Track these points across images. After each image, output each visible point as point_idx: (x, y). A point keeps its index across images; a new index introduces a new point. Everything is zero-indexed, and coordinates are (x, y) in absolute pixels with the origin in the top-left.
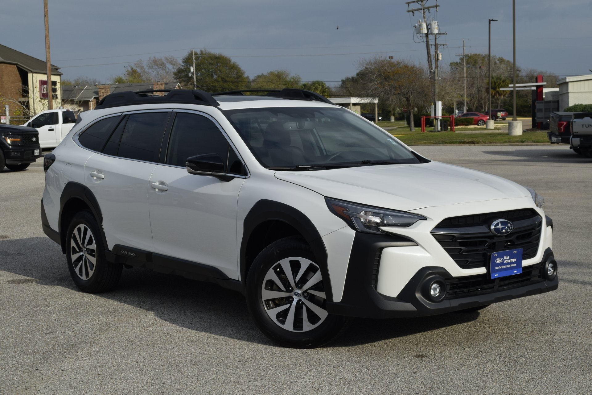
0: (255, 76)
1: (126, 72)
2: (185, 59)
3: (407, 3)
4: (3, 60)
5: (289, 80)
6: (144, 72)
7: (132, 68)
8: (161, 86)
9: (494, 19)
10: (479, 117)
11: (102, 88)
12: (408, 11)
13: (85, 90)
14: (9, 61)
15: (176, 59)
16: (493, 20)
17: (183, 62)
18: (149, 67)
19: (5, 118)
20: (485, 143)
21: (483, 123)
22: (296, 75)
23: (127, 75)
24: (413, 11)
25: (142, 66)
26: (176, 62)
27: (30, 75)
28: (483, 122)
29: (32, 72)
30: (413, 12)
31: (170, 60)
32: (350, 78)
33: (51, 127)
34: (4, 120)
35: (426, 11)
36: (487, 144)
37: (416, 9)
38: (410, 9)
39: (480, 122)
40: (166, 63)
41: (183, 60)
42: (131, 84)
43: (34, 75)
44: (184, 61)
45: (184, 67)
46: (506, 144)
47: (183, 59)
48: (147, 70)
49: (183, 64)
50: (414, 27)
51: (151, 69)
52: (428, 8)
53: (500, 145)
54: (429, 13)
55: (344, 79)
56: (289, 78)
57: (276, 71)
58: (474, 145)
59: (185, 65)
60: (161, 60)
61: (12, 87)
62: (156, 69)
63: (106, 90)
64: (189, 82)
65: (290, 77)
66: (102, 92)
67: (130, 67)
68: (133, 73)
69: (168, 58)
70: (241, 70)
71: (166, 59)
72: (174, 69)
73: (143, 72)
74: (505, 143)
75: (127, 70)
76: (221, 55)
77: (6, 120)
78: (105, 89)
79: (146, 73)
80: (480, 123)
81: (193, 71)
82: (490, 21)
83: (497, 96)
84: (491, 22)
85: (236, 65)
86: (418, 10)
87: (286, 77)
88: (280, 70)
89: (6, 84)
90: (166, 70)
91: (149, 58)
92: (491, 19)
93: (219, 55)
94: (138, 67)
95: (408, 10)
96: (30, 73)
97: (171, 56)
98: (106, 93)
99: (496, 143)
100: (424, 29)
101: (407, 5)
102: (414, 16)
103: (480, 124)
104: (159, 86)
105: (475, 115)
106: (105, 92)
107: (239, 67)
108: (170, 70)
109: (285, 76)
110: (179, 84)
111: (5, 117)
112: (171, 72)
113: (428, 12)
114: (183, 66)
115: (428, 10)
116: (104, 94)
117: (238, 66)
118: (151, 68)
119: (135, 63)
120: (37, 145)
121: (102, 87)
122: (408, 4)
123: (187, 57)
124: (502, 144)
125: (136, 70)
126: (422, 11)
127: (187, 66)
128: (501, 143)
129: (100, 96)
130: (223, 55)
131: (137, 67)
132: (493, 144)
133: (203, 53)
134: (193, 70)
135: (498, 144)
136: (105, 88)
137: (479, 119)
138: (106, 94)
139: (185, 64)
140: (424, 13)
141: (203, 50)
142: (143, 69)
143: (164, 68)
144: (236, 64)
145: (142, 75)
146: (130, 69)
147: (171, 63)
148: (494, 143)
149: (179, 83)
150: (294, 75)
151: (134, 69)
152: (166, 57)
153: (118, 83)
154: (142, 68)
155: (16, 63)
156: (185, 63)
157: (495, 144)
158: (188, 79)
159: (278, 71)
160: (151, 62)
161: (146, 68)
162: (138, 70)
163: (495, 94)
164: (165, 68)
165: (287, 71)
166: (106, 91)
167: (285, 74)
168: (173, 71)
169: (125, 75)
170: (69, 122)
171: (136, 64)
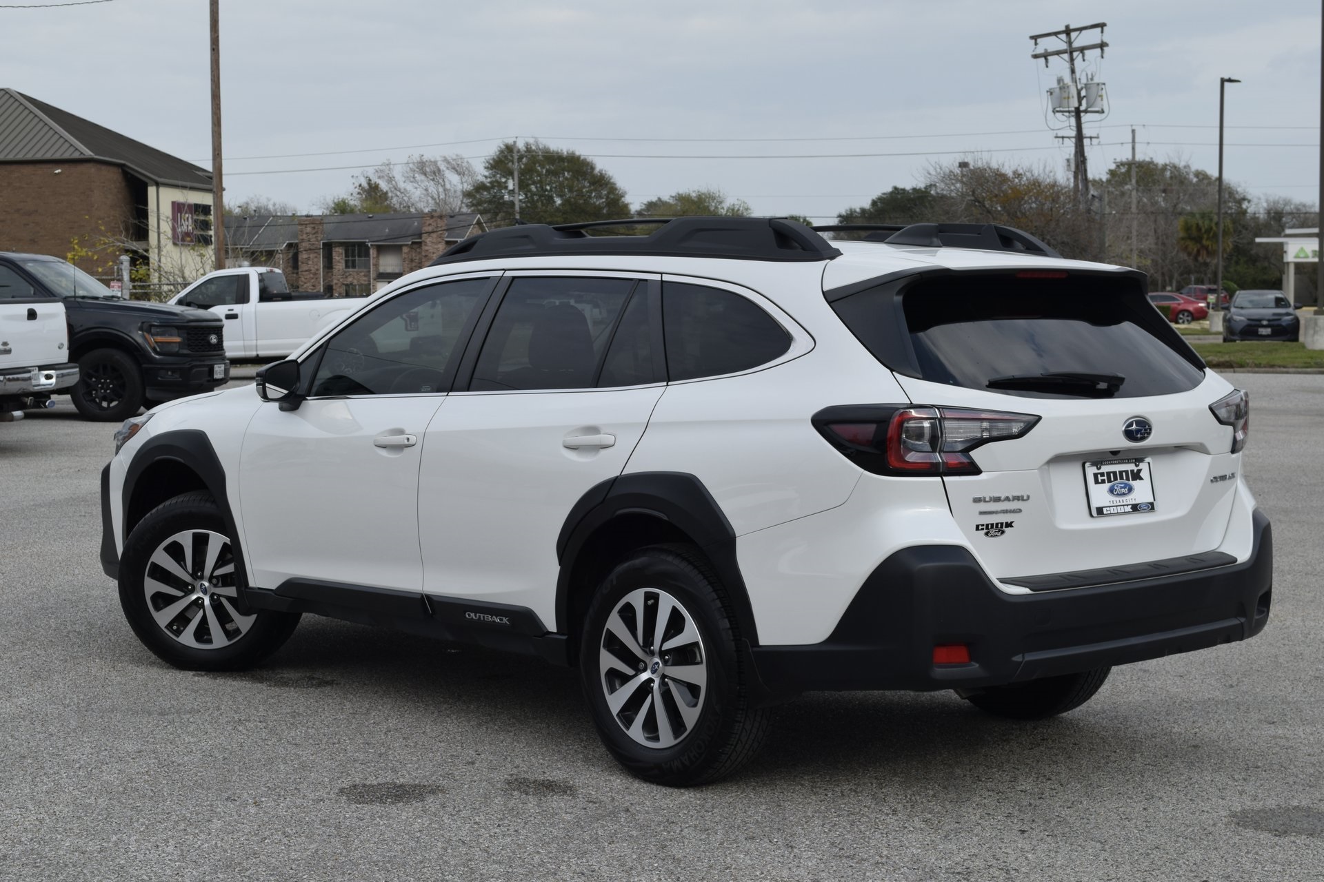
0: (642, 203)
1: (356, 188)
2: (491, 162)
3: (1032, 38)
4: (92, 154)
5: (724, 212)
6: (396, 189)
7: (370, 180)
8: (439, 220)
9: (1233, 78)
10: (1179, 304)
11: (306, 224)
12: (1036, 56)
13: (267, 226)
14: (105, 156)
15: (468, 162)
16: (1230, 80)
17: (485, 168)
18: (408, 177)
19: (119, 287)
20: (1258, 366)
21: (1189, 318)
22: (740, 202)
23: (358, 196)
24: (1046, 56)
25: (391, 176)
26: (466, 168)
27: (152, 191)
28: (1188, 316)
29: (158, 184)
30: (1046, 59)
31: (454, 163)
32: (858, 210)
33: (232, 310)
34: (118, 291)
35: (1077, 56)
36: (1263, 369)
37: (1053, 52)
38: (1040, 50)
39: (1181, 316)
40: (445, 169)
41: (487, 164)
42: (371, 216)
43: (162, 190)
44: (489, 166)
45: (489, 180)
46: (1309, 370)
47: (487, 162)
48: (402, 185)
49: (487, 174)
50: (1049, 93)
51: (412, 182)
52: (1082, 50)
53: (1294, 373)
54: (1084, 60)
55: (844, 213)
56: (723, 208)
57: (694, 191)
58: (1232, 370)
59: (490, 174)
60: (435, 163)
61: (112, 218)
62: (422, 181)
63: (314, 228)
64: (500, 212)
65: (726, 205)
66: (305, 231)
67: (364, 176)
68: (372, 192)
69: (449, 158)
70: (616, 189)
71: (446, 160)
72: (462, 183)
73: (393, 189)
74: (1307, 367)
75: (357, 185)
76: (573, 153)
77: (122, 291)
78: (313, 226)
79: (400, 191)
80: (1181, 318)
81: (514, 189)
82: (1223, 81)
83: (1203, 257)
84: (1226, 84)
85: (606, 176)
86: (1058, 53)
87: (716, 208)
88: (704, 190)
89: (96, 209)
90: (444, 185)
91: (409, 157)
92: (1226, 77)
93: (568, 153)
94: (383, 177)
95: (1034, 53)
96: (152, 186)
97: (457, 155)
98: (314, 234)
99: (1284, 367)
100: (1073, 97)
101: (1033, 41)
102: (1047, 67)
103: (1181, 321)
104: (436, 220)
105: (1173, 299)
106: (314, 232)
107: (612, 181)
108: (455, 185)
109: (713, 204)
110: (479, 218)
111: (120, 285)
112: (455, 192)
113: (1082, 59)
114: (486, 177)
115: (1081, 55)
116: (311, 236)
117: (610, 179)
118: (412, 179)
119: (376, 168)
120: (220, 352)
121: (306, 220)
122: (1036, 40)
123: (495, 157)
124: (1300, 370)
125: (378, 184)
126: (1066, 56)
127: (494, 176)
128: (1297, 367)
129: (302, 242)
130: (577, 153)
131: (379, 177)
132: (1278, 369)
133: (531, 147)
134: (514, 185)
135: (1291, 370)
136: (313, 224)
137: (1181, 307)
138: (314, 236)
139: (491, 172)
140: (1072, 60)
141: (531, 141)
142: (393, 182)
143: (441, 181)
144: (606, 174)
145: (392, 197)
146: (365, 185)
147: (457, 171)
148: (1280, 366)
149: (479, 216)
150: (736, 202)
151: (373, 182)
152: (445, 157)
153: (339, 212)
154: (390, 179)
155: (122, 162)
156: (492, 170)
157: (1285, 370)
158: (497, 207)
159: (698, 192)
160: (411, 165)
161: (399, 178)
162: (384, 186)
163: (1198, 251)
164: (444, 180)
165: (719, 191)
166: (316, 230)
167: (715, 199)
168: (460, 187)
169: (352, 194)
170: (274, 299)
171: (377, 171)
